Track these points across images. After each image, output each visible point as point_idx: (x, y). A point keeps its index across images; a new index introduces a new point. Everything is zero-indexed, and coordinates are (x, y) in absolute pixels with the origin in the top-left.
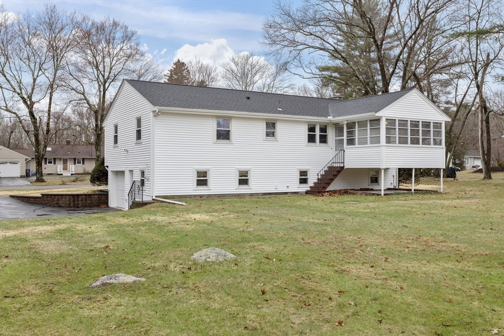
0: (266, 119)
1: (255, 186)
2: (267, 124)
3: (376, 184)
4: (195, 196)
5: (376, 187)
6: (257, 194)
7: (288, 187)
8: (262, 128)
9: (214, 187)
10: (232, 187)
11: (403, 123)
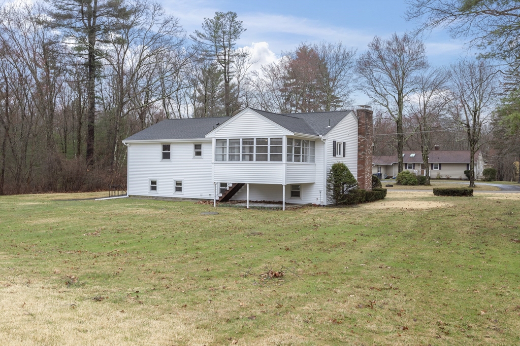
0: (194, 143)
1: (186, 193)
2: (196, 146)
3: (298, 198)
4: (150, 197)
5: (298, 201)
6: (188, 199)
7: (210, 195)
8: (191, 149)
9: (161, 192)
10: (171, 192)
11: (234, 141)
